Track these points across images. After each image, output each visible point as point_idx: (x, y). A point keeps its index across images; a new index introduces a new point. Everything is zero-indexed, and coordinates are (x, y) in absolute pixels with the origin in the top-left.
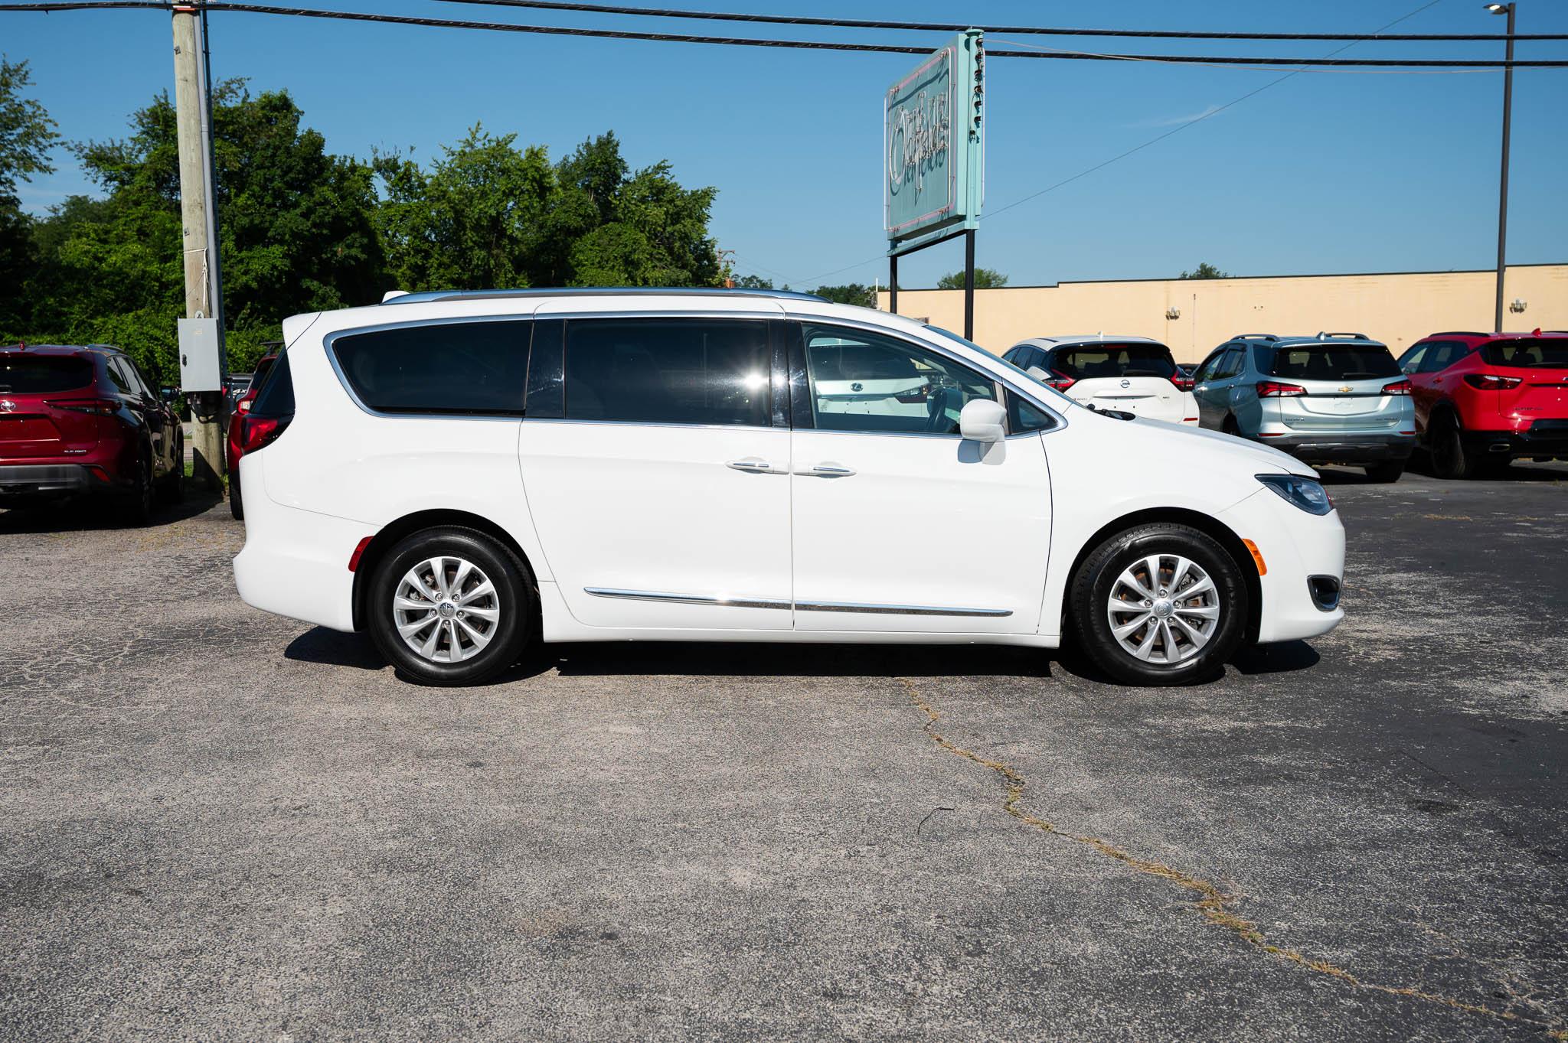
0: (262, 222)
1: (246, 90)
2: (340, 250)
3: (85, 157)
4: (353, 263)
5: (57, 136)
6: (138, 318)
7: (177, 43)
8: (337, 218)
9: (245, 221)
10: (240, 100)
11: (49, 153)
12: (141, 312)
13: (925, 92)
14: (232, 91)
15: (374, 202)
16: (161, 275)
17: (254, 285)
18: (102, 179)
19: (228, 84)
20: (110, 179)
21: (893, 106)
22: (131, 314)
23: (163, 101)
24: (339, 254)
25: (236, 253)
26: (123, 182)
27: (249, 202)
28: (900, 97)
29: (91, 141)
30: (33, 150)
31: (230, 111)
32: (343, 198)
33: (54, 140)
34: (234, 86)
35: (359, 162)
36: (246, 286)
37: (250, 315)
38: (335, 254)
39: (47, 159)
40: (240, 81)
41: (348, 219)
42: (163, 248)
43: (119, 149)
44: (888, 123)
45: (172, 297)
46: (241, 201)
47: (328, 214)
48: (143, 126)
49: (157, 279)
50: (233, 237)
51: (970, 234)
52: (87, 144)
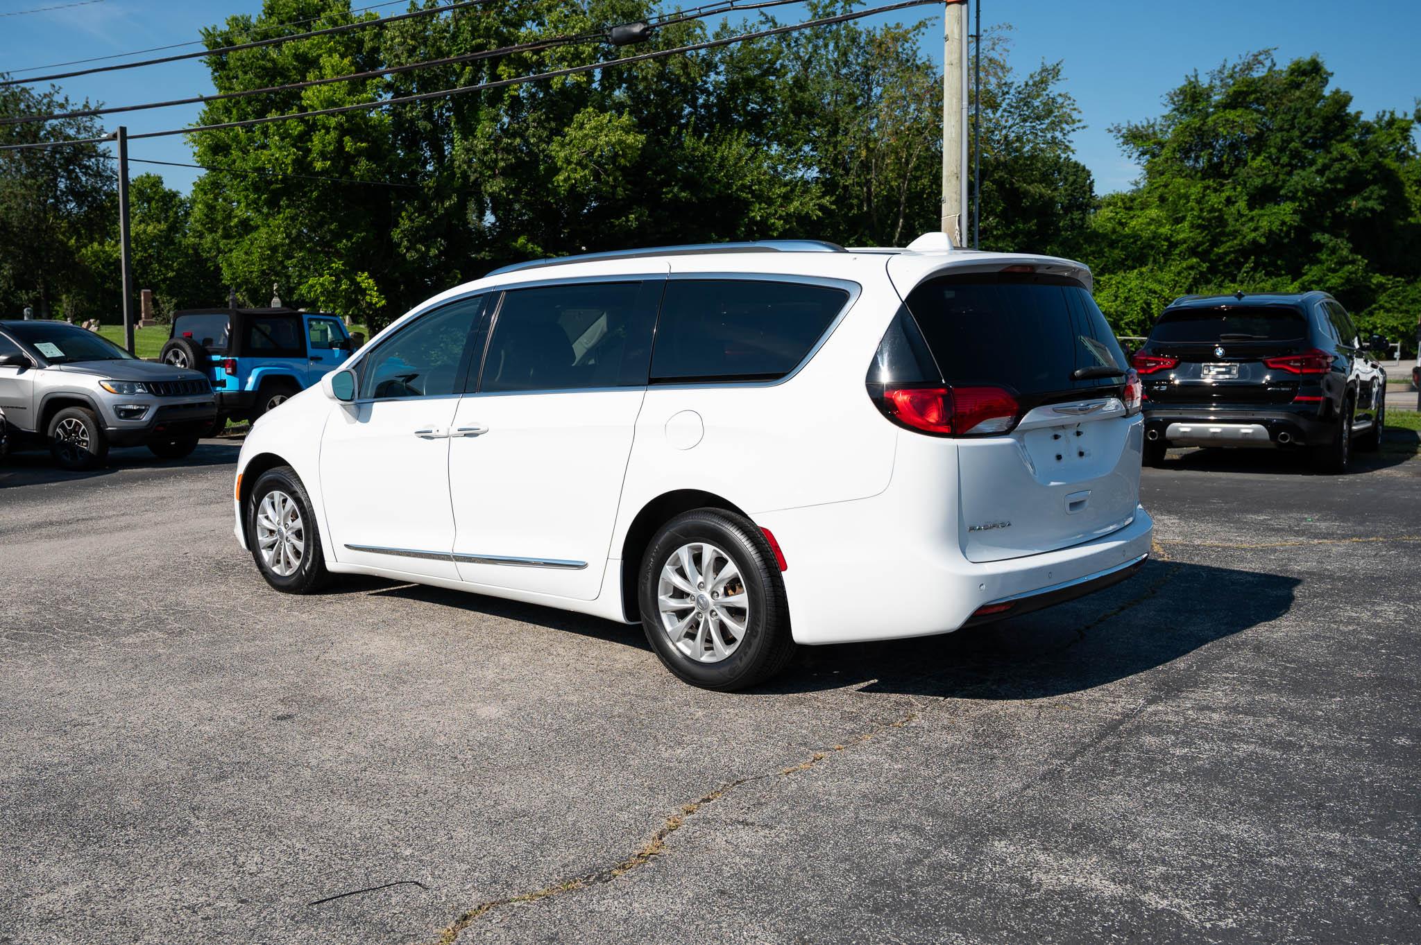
0: (1275, 182)
1: (1272, 60)
2: (1355, 203)
3: (1122, 136)
4: (1369, 215)
5: (1079, 121)
6: (1141, 274)
7: (947, 32)
8: (1355, 172)
9: (1258, 182)
10: (1266, 70)
11: (1071, 136)
12: (1144, 269)
14: (1260, 63)
15: (1411, 153)
16: (1171, 235)
17: (1263, 240)
18: (1136, 155)
19: (1255, 56)
20: (1143, 153)
22: (1136, 271)
23: (1193, 79)
24: (1353, 207)
25: (1247, 212)
26: (1154, 156)
27: (1264, 164)
29: (1129, 122)
30: (1058, 134)
31: (1253, 81)
32: (1364, 153)
33: (1077, 125)
34: (1261, 58)
35: (1399, 115)
36: (1254, 242)
37: (1254, 269)
38: (1349, 207)
39: (1069, 141)
40: (1267, 52)
41: (1367, 172)
42: (1176, 211)
43: (1153, 126)
45: (1179, 255)
46: (1257, 162)
47: (1345, 168)
48: (1174, 104)
49: (1167, 239)
50: (1245, 198)
52: (1126, 125)
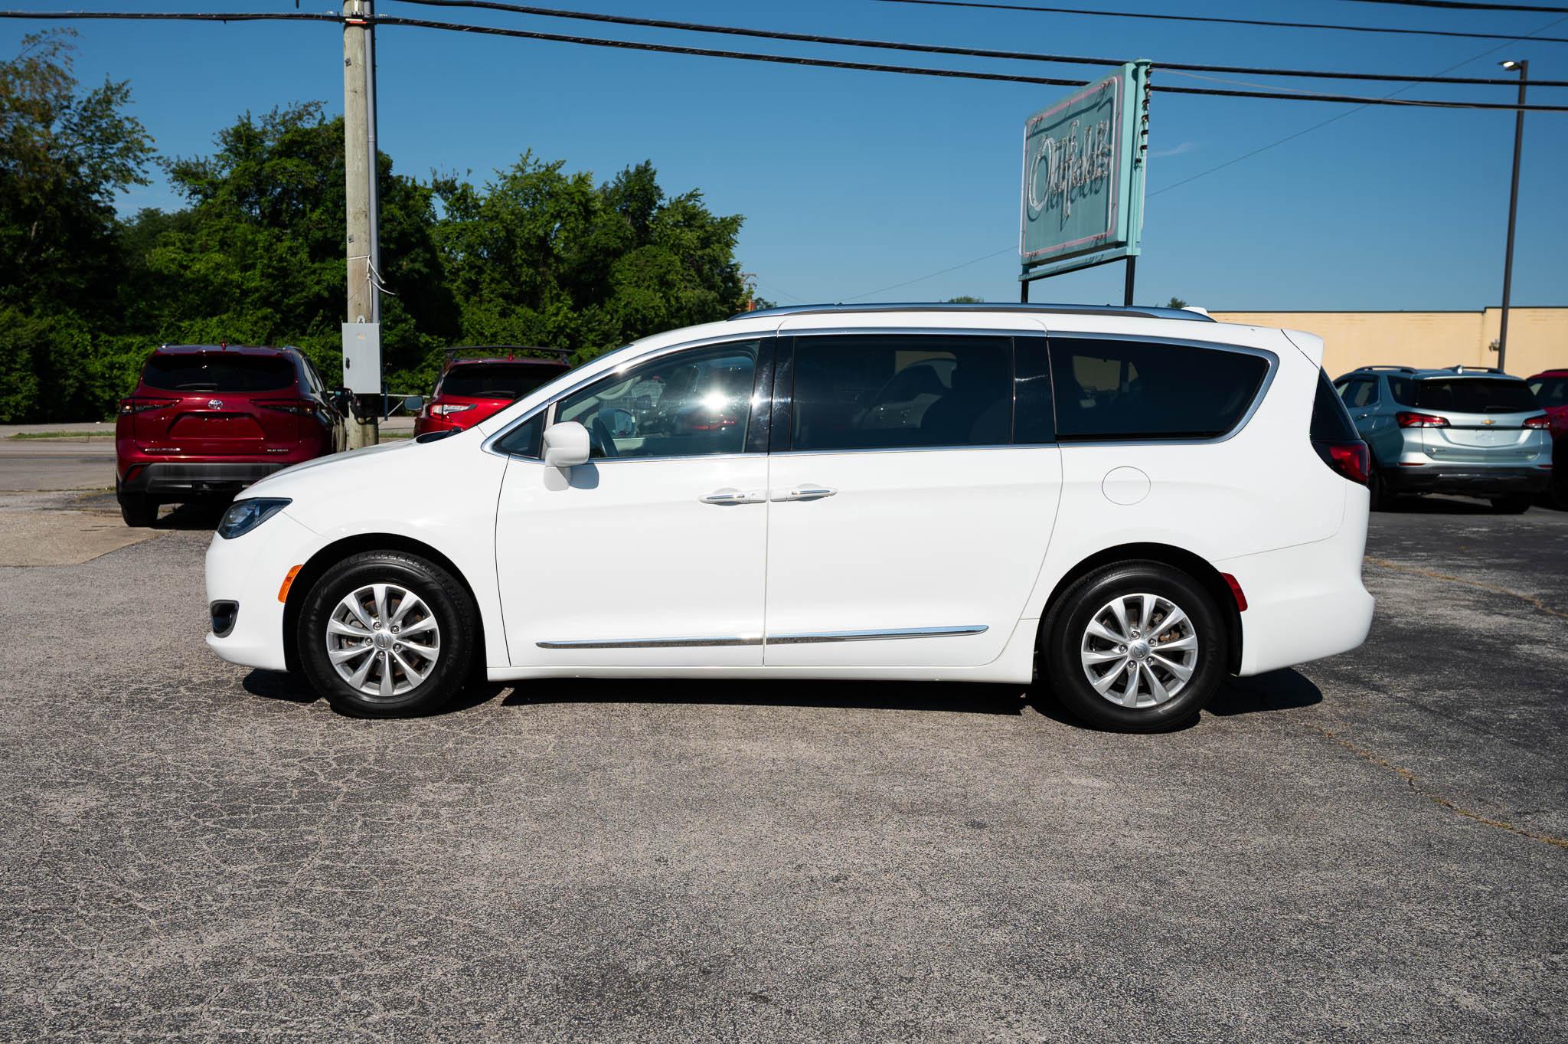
0: (334, 236)
1: (322, 113)
2: (405, 264)
3: (173, 171)
4: (416, 276)
5: (154, 150)
6: (222, 322)
7: (347, 55)
8: (403, 234)
9: (319, 234)
10: (316, 122)
11: (146, 166)
12: (224, 317)
13: (1077, 121)
14: (310, 114)
15: (433, 221)
16: (242, 283)
17: (326, 294)
18: (187, 193)
19: (305, 106)
20: (194, 192)
21: (1034, 135)
22: (215, 319)
23: (245, 121)
24: (404, 268)
25: (310, 265)
26: (206, 196)
27: (323, 217)
28: (1043, 126)
29: (178, 157)
30: (131, 164)
31: (307, 132)
32: (409, 216)
33: (151, 154)
34: (312, 109)
35: (419, 183)
36: (318, 295)
37: (322, 322)
38: (400, 267)
39: (146, 172)
40: (317, 105)
41: (412, 235)
42: (244, 257)
43: (204, 165)
44: (1027, 152)
45: (251, 304)
46: (315, 216)
47: (395, 230)
48: (226, 143)
49: (239, 286)
50: (307, 250)
51: (1131, 261)
52: (176, 161)
